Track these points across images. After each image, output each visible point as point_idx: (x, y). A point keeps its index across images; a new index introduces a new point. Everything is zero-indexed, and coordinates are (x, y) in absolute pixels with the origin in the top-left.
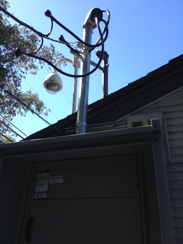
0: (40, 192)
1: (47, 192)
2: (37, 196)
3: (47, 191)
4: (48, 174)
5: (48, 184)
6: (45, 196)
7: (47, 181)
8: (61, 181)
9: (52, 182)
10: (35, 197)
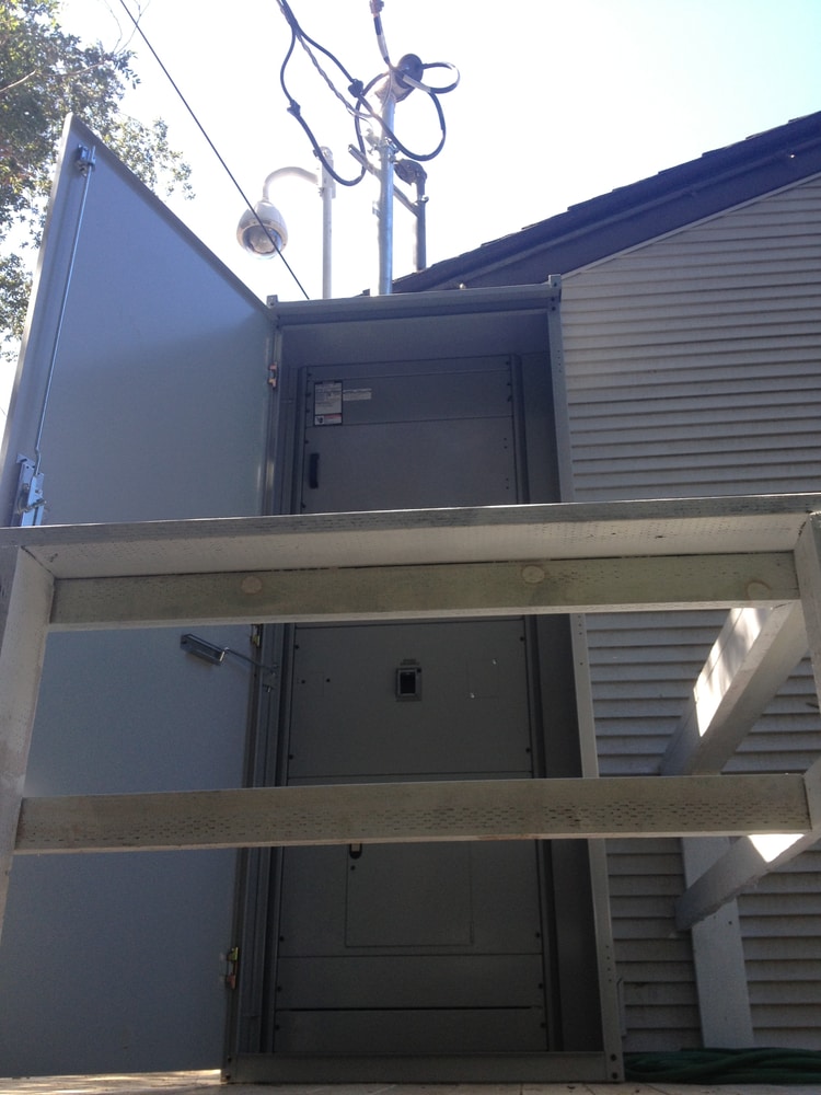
0: (325, 415)
1: (341, 414)
2: (321, 420)
3: (340, 411)
4: (339, 385)
5: (340, 402)
6: (338, 420)
7: (339, 397)
8: (368, 396)
9: (347, 398)
10: (317, 423)
